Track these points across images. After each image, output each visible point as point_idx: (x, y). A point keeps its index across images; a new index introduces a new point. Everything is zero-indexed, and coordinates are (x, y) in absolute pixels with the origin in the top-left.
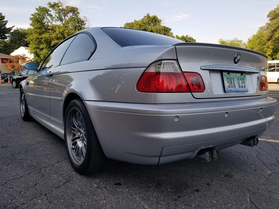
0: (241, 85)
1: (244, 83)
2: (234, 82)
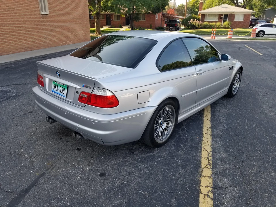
0: (61, 91)
1: (64, 91)
2: (57, 87)
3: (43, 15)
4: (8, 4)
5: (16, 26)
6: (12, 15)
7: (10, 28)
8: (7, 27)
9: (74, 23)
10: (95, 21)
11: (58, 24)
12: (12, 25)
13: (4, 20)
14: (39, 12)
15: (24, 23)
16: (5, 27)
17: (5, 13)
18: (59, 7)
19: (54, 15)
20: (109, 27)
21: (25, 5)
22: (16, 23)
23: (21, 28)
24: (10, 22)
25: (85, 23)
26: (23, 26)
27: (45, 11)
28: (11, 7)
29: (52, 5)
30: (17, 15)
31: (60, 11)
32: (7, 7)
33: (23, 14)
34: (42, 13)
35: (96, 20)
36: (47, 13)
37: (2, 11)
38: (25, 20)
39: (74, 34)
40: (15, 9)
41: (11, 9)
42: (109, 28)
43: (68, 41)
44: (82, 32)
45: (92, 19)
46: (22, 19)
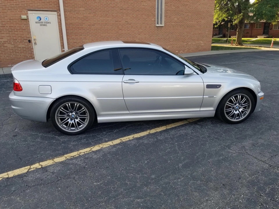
3: (158, 27)
4: (127, 19)
5: (131, 37)
6: (129, 28)
7: (125, 38)
8: (124, 37)
9: (192, 33)
10: (237, 31)
11: (172, 35)
12: (128, 36)
13: (121, 32)
14: (155, 25)
15: (138, 34)
16: (122, 37)
17: (124, 27)
18: (177, 19)
19: (170, 27)
20: (265, 36)
21: (142, 19)
22: (131, 35)
23: (135, 38)
24: (126, 33)
25: (207, 33)
26: (137, 37)
27: (161, 23)
28: (129, 22)
29: (169, 18)
30: (134, 28)
31: (177, 22)
32: (126, 22)
33: (139, 27)
34: (157, 25)
35: (238, 29)
36: (163, 25)
37: (121, 26)
38: (140, 32)
39: (189, 43)
40: (132, 23)
41: (129, 23)
42: (265, 38)
43: (181, 50)
44: (201, 42)
45: (247, 29)
46: (138, 31)
